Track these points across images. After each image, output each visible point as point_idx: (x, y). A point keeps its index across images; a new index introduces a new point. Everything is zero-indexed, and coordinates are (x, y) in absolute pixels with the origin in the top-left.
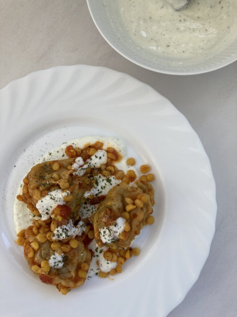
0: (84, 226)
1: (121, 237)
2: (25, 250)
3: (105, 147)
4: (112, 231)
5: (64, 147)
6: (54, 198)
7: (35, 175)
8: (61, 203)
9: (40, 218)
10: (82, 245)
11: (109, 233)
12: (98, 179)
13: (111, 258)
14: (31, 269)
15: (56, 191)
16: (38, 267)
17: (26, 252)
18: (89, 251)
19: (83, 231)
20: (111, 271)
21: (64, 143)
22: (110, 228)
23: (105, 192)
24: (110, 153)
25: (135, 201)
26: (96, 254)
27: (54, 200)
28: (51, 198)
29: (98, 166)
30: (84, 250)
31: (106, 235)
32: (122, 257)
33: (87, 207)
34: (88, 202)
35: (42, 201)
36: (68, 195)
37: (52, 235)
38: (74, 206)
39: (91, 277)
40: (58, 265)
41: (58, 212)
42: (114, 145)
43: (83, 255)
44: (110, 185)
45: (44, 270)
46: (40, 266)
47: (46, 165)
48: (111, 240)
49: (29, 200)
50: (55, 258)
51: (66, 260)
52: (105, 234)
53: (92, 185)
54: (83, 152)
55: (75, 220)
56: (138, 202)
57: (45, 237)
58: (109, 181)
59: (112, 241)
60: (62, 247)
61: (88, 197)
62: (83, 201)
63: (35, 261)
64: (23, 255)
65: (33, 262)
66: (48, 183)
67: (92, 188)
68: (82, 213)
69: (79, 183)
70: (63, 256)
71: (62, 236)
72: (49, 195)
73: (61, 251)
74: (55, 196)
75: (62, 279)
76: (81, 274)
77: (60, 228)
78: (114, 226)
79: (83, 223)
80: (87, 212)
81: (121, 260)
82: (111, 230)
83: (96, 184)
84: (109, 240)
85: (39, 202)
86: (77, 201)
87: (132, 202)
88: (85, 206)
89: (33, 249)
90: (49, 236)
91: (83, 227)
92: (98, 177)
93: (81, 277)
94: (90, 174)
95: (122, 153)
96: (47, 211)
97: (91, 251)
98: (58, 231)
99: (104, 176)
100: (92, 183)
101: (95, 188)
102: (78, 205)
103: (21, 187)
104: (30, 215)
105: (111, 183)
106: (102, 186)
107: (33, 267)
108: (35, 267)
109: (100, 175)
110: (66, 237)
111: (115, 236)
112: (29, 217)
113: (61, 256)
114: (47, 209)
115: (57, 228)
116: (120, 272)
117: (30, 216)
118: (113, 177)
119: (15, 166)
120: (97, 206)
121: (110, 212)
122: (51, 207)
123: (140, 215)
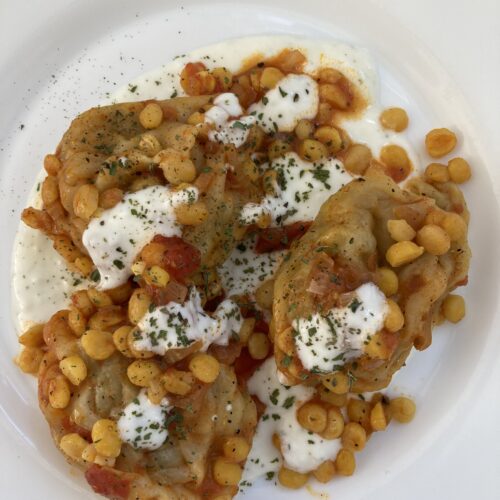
0: (236, 314)
1: (375, 350)
2: (41, 387)
3: (310, 67)
4: (339, 326)
5: (178, 67)
6: (143, 213)
7: (84, 141)
8: (168, 231)
9: (93, 283)
10: (230, 379)
11: (330, 335)
12: (285, 169)
13: (324, 424)
14: (58, 447)
15: (149, 190)
16: (80, 442)
17: (45, 393)
18: (250, 398)
19: (233, 332)
20: (319, 467)
21: (178, 57)
22: (335, 316)
23: (307, 212)
24: (330, 83)
25: (421, 232)
26: (271, 410)
27: (144, 220)
28: (134, 212)
29: (287, 124)
30: (236, 393)
31: (317, 340)
32: (360, 423)
33: (246, 261)
34: (249, 245)
35: (102, 223)
36: (191, 200)
37: (131, 334)
38: (210, 244)
39: (249, 485)
40: (148, 437)
41: (156, 255)
42: (341, 63)
43: (234, 408)
44: (325, 189)
45: (102, 451)
46: (87, 437)
47: (118, 113)
48: (334, 360)
49: (59, 223)
50: (140, 415)
51: (176, 422)
52: (313, 339)
53: (265, 184)
54: (238, 82)
55: (209, 294)
56: (431, 233)
57: (110, 342)
58: (321, 175)
59: (336, 363)
60: (165, 378)
61: (256, 219)
62: (237, 234)
63: (71, 420)
64: (34, 402)
65: (64, 424)
66: (123, 160)
67: (264, 194)
68: (229, 276)
69: (229, 171)
70: (168, 410)
71: (165, 339)
72: (127, 203)
73: (160, 389)
74: (146, 206)
75: (160, 484)
76: (224, 472)
77: (162, 310)
78: (349, 311)
79: (234, 306)
80: (245, 276)
81: (357, 431)
82: (336, 321)
83: (278, 183)
84: (326, 360)
85: (94, 226)
86: (219, 229)
87: (410, 232)
88: (241, 257)
89: (68, 381)
90: (122, 339)
91: (233, 319)
92: (286, 162)
93: (222, 482)
94: (262, 154)
95: (364, 90)
96: (117, 256)
97: (255, 398)
98: (153, 322)
99: (308, 158)
100: (267, 179)
101: (276, 197)
102: (221, 246)
103: (38, 189)
104: (63, 278)
105: (329, 181)
106: (297, 193)
107: (64, 437)
108: (71, 441)
109: (293, 155)
110: (179, 344)
111: (349, 344)
112: (59, 284)
113: (160, 409)
114: (119, 250)
115: (151, 311)
116: (349, 473)
117: (65, 283)
118: (335, 162)
119: (22, 126)
120: (277, 256)
121: (333, 263)
122: (131, 241)
123: (437, 282)
